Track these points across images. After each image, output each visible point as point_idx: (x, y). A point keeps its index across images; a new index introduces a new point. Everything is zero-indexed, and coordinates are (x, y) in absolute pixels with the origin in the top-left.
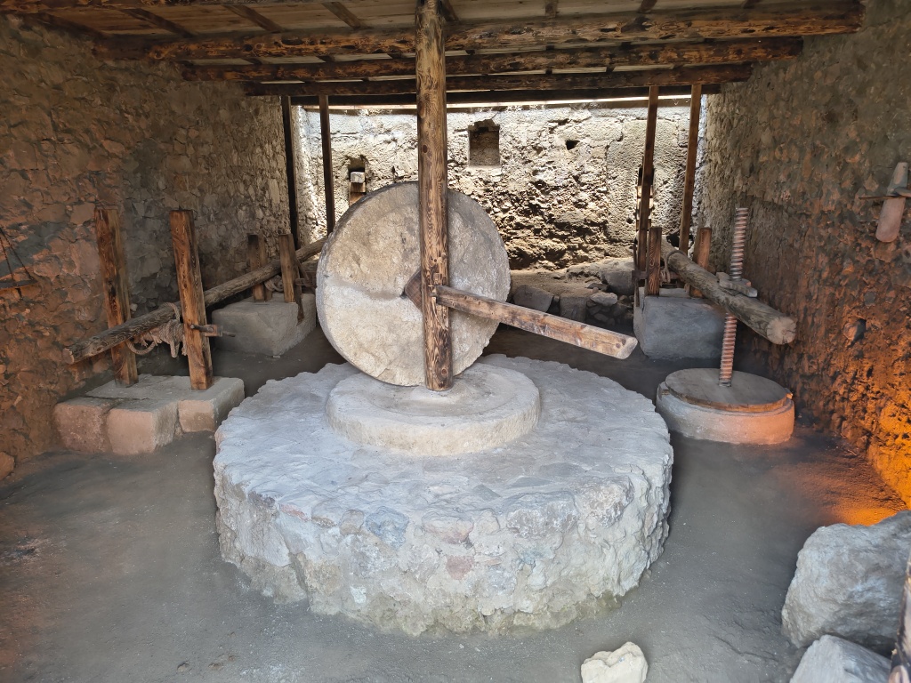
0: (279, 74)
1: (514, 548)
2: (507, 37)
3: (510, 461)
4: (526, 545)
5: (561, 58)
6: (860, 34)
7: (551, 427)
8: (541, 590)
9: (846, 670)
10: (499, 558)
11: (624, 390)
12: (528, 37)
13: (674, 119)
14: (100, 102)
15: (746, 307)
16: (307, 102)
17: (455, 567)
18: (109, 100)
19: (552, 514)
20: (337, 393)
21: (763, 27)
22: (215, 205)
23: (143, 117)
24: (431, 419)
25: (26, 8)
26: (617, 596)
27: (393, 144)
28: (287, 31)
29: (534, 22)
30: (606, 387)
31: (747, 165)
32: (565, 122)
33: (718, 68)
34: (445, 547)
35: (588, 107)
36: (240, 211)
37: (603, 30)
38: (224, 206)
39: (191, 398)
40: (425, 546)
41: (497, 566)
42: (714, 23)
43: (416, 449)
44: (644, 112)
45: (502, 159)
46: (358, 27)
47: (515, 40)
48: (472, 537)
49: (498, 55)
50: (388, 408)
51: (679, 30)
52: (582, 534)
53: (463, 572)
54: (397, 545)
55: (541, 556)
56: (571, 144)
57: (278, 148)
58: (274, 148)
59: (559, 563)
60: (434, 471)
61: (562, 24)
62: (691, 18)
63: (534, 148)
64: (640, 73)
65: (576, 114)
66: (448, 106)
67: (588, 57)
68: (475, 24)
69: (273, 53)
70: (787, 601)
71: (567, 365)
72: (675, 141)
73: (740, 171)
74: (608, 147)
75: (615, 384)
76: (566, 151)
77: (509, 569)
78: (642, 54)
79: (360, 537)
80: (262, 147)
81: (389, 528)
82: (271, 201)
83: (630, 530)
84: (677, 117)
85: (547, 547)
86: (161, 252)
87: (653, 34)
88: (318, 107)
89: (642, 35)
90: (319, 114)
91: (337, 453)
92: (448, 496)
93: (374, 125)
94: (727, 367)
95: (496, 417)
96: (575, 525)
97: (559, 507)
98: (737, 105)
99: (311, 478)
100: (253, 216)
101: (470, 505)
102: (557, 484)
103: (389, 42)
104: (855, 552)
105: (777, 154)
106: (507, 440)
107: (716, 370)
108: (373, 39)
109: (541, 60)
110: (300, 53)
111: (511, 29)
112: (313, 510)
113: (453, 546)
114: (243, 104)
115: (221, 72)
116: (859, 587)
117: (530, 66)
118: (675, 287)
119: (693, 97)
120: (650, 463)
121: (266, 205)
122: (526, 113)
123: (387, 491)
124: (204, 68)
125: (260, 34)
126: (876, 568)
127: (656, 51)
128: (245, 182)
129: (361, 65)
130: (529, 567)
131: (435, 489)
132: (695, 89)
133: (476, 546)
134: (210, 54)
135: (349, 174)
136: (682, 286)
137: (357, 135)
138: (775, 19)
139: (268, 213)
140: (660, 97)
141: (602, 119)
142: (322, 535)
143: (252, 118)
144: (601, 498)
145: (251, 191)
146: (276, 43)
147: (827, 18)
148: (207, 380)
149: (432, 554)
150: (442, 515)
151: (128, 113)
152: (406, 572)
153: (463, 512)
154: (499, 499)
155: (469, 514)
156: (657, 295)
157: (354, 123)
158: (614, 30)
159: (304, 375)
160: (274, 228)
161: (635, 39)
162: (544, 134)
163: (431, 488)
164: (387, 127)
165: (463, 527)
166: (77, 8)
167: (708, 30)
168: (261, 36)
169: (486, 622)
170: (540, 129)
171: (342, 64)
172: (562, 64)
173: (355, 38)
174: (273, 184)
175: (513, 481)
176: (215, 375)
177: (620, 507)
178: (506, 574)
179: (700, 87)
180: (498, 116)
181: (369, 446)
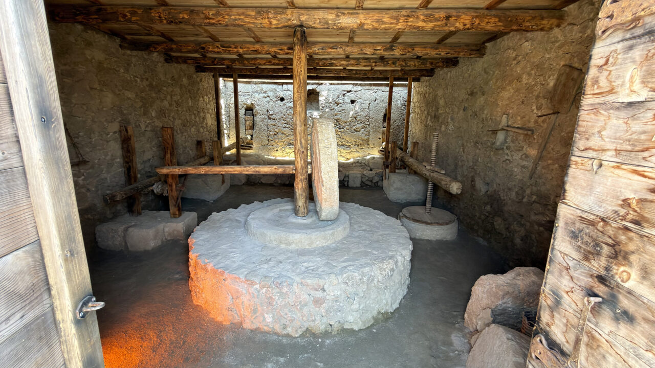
0: (216, 62)
1: (345, 292)
2: (330, 50)
3: (339, 250)
4: (351, 290)
5: (352, 62)
6: (485, 57)
7: (356, 234)
8: (357, 311)
9: (508, 339)
10: (338, 297)
11: (386, 216)
12: (340, 51)
13: (400, 93)
14: (123, 71)
15: (439, 177)
16: (226, 76)
17: (318, 302)
18: (128, 70)
19: (363, 275)
20: (251, 218)
21: (445, 53)
22: (180, 125)
23: (145, 80)
24: (300, 231)
25: (89, 21)
26: (390, 312)
27: (268, 99)
28: (222, 41)
29: (344, 44)
30: (378, 215)
31: (433, 114)
32: (350, 91)
33: (421, 70)
34: (312, 292)
35: (360, 85)
36: (192, 129)
37: (375, 50)
38: (185, 126)
39: (171, 222)
40: (303, 292)
41: (337, 301)
42: (424, 49)
43: (293, 246)
44: (387, 89)
45: (321, 108)
46: (258, 41)
47: (334, 52)
48: (326, 287)
49: (323, 59)
50: (277, 226)
51: (409, 52)
52: (376, 284)
53: (321, 304)
54: (288, 293)
55: (358, 295)
56: (353, 102)
57: (211, 98)
58: (209, 98)
59: (366, 298)
60: (303, 256)
61: (356, 46)
62: (414, 46)
63: (336, 103)
64: (386, 71)
65: (355, 88)
66: (308, 81)
67: (365, 62)
68: (315, 43)
69: (216, 52)
70: (467, 310)
71: (358, 205)
72: (399, 102)
73: (429, 117)
74: (369, 104)
75: (382, 213)
76: (351, 105)
77: (343, 302)
78: (389, 62)
79: (270, 289)
80: (203, 97)
81: (285, 284)
82: (207, 124)
83: (396, 281)
84: (400, 92)
85: (360, 291)
86: (153, 148)
87: (397, 53)
88: (232, 79)
89: (392, 53)
90: (233, 83)
91: (253, 248)
92: (312, 268)
93: (259, 89)
94: (428, 205)
95: (331, 229)
96: (373, 280)
97: (366, 271)
98: (428, 87)
99: (242, 261)
100: (198, 131)
101: (324, 271)
102: (363, 261)
103: (274, 50)
104: (498, 286)
105: (447, 109)
106: (337, 240)
107: (424, 207)
108: (266, 48)
109: (343, 62)
110: (229, 53)
111: (333, 47)
112: (246, 277)
113: (317, 292)
114: (195, 76)
115: (185, 60)
116: (500, 302)
117: (338, 65)
118: (401, 169)
119: (409, 83)
120: (404, 249)
121: (205, 126)
122: (332, 86)
123: (282, 266)
124: (177, 58)
125: (210, 42)
126: (508, 293)
127: (395, 61)
128: (194, 114)
129: (257, 60)
130: (352, 301)
131: (305, 264)
132: (410, 79)
133: (327, 291)
134: (183, 50)
135: (245, 112)
136: (405, 168)
137: (250, 93)
138: (450, 49)
139: (205, 130)
140: (394, 82)
141: (367, 91)
142: (250, 289)
143: (199, 83)
144: (385, 266)
145: (197, 119)
146: (217, 47)
147: (472, 50)
148: (179, 213)
149: (306, 296)
150: (311, 277)
151: (137, 78)
152: (292, 306)
153: (321, 275)
154: (337, 268)
155: (324, 276)
156: (395, 172)
157: (249, 88)
158: (380, 50)
159: (231, 210)
160: (209, 138)
161: (389, 55)
162: (340, 96)
163: (303, 264)
164: (264, 90)
165: (321, 282)
166: (118, 22)
167: (421, 53)
168: (210, 43)
169: (331, 327)
170: (338, 94)
171: (247, 59)
172: (353, 64)
173: (257, 47)
174: (208, 116)
175: (342, 260)
176: (182, 210)
177: (392, 270)
178: (341, 304)
179: (412, 79)
180: (318, 87)
181: (269, 244)
